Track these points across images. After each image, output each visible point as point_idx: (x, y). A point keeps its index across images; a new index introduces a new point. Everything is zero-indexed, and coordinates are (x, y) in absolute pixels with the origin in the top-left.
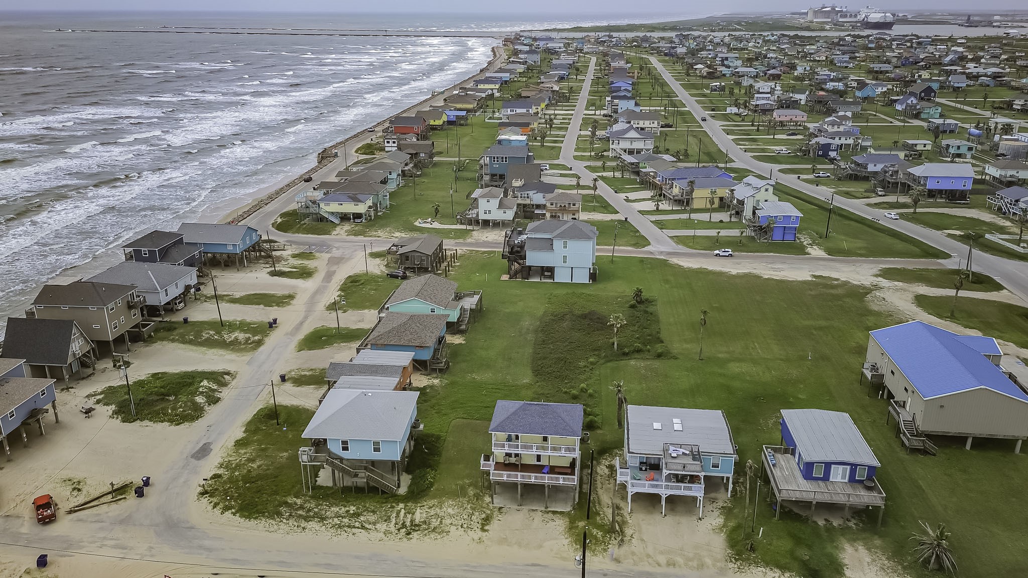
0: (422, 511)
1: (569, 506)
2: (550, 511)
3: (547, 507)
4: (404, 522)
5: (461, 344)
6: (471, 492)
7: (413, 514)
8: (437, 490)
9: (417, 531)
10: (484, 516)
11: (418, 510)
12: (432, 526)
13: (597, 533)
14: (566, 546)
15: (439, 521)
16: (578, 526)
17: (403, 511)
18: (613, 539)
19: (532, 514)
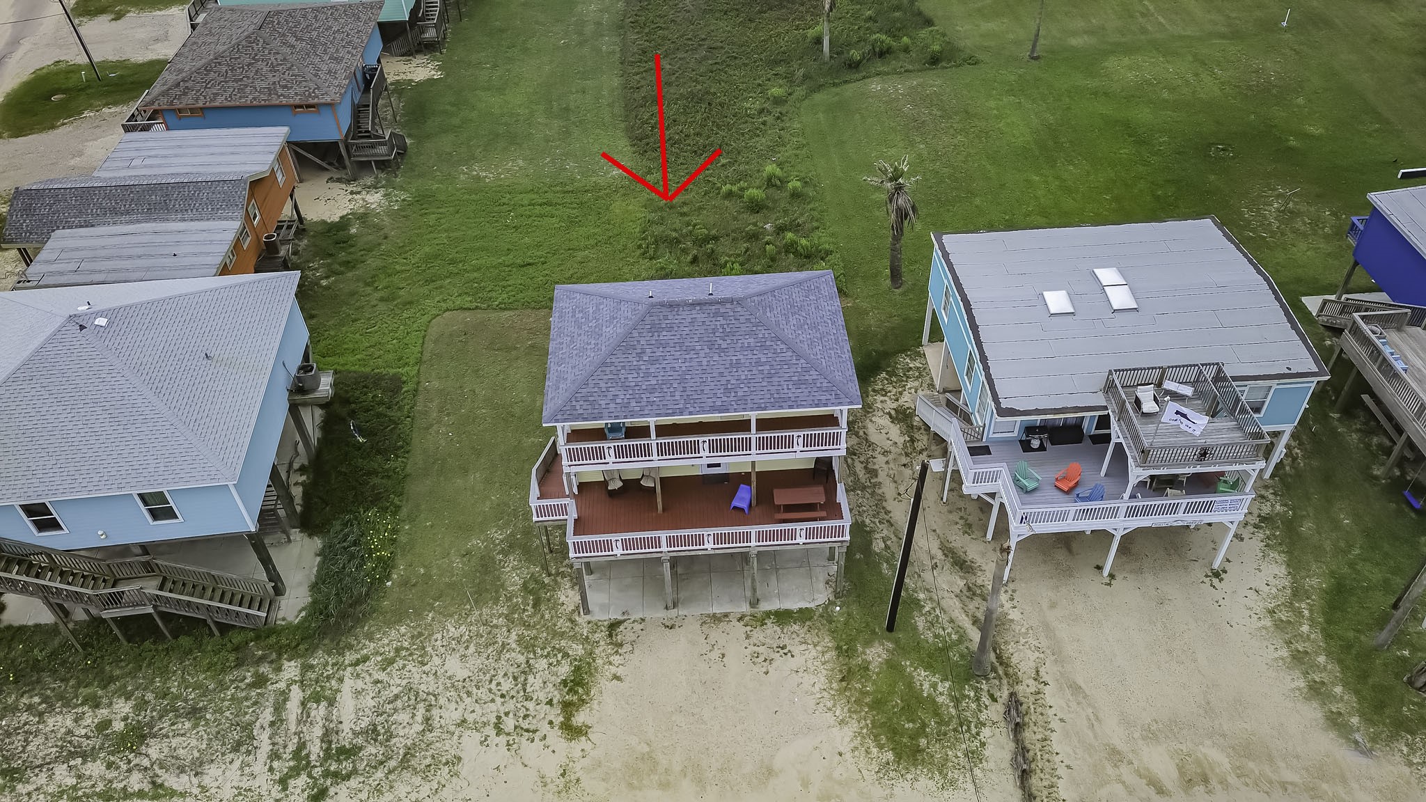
0: (360, 684)
1: (821, 585)
2: (768, 614)
3: (754, 603)
4: (302, 746)
5: (430, 81)
6: (514, 574)
7: (331, 702)
8: (405, 583)
9: (348, 777)
10: (565, 670)
11: (349, 683)
12: (399, 743)
13: (934, 686)
14: (848, 756)
15: (419, 718)
16: (865, 668)
17: (296, 694)
18: (985, 699)
19: (716, 634)
